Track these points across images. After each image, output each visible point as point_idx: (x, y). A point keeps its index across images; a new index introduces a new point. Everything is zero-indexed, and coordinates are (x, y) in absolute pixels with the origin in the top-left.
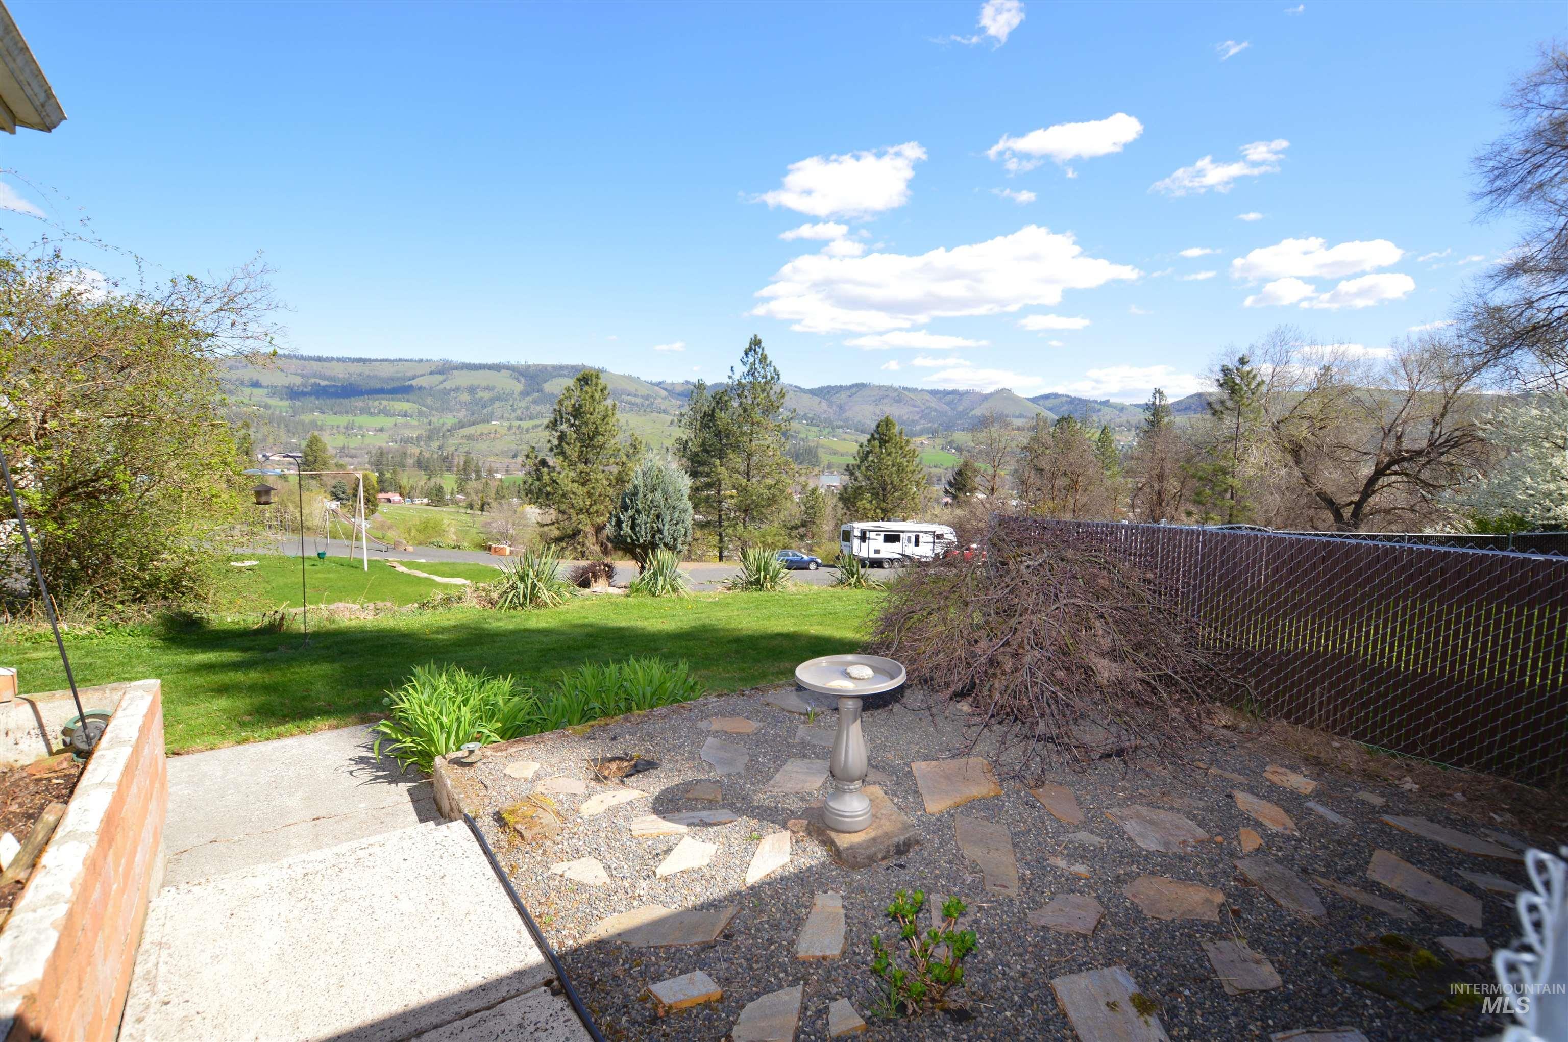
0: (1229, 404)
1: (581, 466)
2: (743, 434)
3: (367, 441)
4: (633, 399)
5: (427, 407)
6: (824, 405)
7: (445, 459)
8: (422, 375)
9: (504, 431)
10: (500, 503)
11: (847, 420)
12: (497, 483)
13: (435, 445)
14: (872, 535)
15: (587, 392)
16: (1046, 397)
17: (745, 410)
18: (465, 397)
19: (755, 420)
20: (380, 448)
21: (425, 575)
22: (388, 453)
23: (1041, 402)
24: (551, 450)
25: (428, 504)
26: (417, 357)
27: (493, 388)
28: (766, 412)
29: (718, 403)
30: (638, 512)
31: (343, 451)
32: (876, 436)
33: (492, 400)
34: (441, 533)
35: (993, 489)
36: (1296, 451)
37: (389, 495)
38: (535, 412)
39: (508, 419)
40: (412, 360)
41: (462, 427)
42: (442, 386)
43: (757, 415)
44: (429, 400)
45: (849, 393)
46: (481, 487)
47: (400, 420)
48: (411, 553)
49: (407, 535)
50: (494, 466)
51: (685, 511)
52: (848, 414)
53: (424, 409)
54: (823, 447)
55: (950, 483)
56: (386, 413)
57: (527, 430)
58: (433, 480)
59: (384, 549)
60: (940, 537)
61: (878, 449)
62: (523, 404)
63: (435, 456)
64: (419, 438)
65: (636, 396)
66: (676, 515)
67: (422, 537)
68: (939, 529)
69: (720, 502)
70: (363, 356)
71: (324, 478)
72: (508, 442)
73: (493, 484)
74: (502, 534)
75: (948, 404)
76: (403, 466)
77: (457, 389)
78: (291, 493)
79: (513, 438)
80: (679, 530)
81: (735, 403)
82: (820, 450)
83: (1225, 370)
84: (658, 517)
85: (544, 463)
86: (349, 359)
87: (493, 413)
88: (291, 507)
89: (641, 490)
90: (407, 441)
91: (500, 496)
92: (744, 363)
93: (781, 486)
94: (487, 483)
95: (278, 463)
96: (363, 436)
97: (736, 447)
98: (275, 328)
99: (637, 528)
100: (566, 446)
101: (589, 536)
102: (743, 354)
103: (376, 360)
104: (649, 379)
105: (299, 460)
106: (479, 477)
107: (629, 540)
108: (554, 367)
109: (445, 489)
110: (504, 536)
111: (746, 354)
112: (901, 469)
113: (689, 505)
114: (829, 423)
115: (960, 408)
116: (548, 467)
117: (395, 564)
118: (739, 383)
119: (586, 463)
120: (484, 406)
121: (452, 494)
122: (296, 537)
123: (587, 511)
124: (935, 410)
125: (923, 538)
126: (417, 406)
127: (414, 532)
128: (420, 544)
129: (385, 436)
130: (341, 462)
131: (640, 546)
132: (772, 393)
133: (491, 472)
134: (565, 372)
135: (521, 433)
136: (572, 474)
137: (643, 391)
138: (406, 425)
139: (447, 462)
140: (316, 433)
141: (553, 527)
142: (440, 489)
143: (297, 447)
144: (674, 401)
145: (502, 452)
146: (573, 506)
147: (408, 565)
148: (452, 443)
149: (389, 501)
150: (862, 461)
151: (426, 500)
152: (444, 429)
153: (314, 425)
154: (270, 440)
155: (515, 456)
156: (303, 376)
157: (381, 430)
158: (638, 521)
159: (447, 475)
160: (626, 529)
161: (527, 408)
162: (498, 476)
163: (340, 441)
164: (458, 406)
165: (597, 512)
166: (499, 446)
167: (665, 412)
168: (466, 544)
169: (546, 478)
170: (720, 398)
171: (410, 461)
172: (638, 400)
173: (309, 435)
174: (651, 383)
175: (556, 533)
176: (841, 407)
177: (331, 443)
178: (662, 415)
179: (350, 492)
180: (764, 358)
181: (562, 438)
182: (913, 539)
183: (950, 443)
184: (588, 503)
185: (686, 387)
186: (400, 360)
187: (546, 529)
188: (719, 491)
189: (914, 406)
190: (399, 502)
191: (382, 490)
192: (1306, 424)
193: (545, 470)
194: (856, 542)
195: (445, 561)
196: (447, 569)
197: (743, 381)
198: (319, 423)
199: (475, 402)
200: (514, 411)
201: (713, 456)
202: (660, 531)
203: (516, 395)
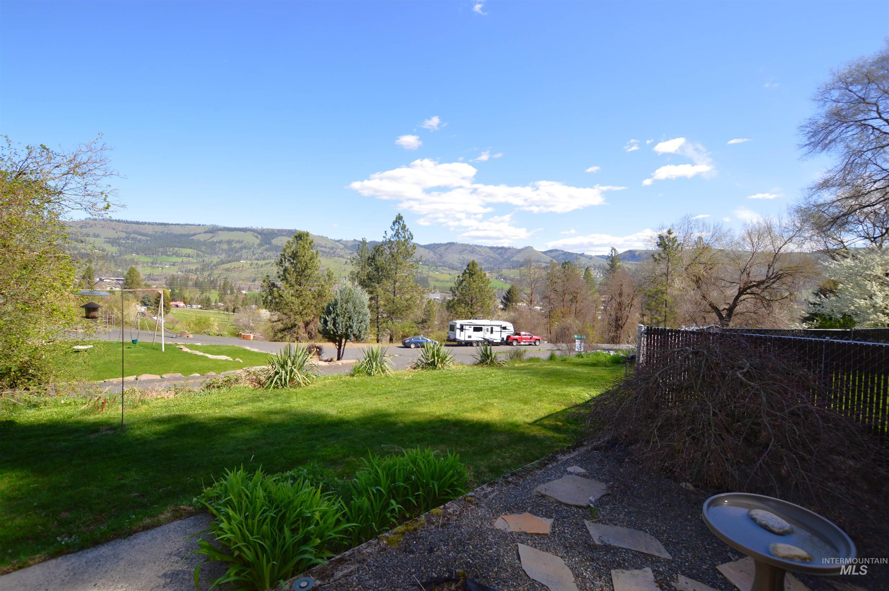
0: (663, 255)
1: (297, 287)
2: (391, 270)
3: (164, 271)
4: (324, 249)
5: (202, 252)
6: (432, 254)
7: (212, 282)
8: (200, 234)
9: (248, 266)
10: (246, 309)
11: (444, 262)
12: (243, 296)
13: (206, 274)
14: (467, 327)
15: (301, 244)
16: (551, 251)
17: (393, 256)
18: (225, 246)
19: (399, 262)
20: (172, 275)
21: (202, 354)
22: (177, 278)
23: (548, 254)
24: (279, 277)
25: (201, 308)
26: (197, 223)
27: (242, 242)
28: (405, 258)
29: (377, 252)
30: (337, 315)
31: (150, 277)
32: (468, 271)
33: (241, 249)
34: (209, 326)
35: (531, 301)
36: (698, 281)
37: (178, 303)
38: (266, 256)
39: (251, 260)
40: (194, 225)
41: (223, 263)
42: (211, 240)
43: (400, 259)
44: (203, 248)
45: (445, 247)
46: (233, 298)
47: (185, 259)
48: (191, 339)
49: (188, 327)
50: (242, 286)
51: (366, 315)
52: (445, 259)
53: (200, 253)
54: (431, 277)
55: (504, 298)
56: (177, 255)
57: (262, 266)
58: (204, 294)
59: (174, 336)
60: (505, 328)
61: (468, 279)
62: (259, 251)
63: (206, 280)
64: (196, 270)
65: (325, 247)
66: (361, 317)
67: (198, 329)
68: (504, 324)
69: (378, 308)
70: (165, 222)
71: (137, 293)
72: (250, 272)
73: (241, 297)
74: (245, 326)
75: (499, 254)
76: (186, 286)
77: (220, 242)
78: (116, 301)
79: (253, 270)
80: (362, 326)
81: (387, 252)
82: (429, 279)
83: (661, 237)
84: (350, 318)
85: (273, 285)
86: (156, 223)
87: (241, 256)
88: (116, 310)
89: (339, 302)
90: (190, 271)
91: (245, 303)
92: (393, 230)
93: (413, 299)
94: (237, 296)
95: (109, 283)
96: (162, 268)
97: (388, 277)
98: (110, 189)
99: (337, 325)
100: (288, 276)
101: (301, 328)
102: (392, 224)
103: (172, 224)
104: (333, 238)
105: (121, 282)
106: (232, 293)
107: (332, 332)
108: (278, 230)
109: (212, 299)
110: (247, 327)
111: (394, 224)
112: (481, 290)
113: (368, 311)
114: (434, 264)
115: (506, 257)
116: (277, 287)
117: (182, 347)
118: (390, 241)
119: (300, 285)
120: (236, 252)
121: (216, 302)
122: (119, 329)
123: (301, 313)
124: (492, 258)
125: (495, 329)
126: (195, 251)
127: (192, 325)
128: (197, 333)
129: (176, 268)
130: (148, 283)
131: (338, 336)
132: (409, 246)
133: (240, 289)
134: (285, 233)
135: (258, 268)
136: (292, 292)
137: (330, 245)
138: (189, 263)
139: (213, 284)
140: (133, 266)
141: (279, 323)
142: (208, 300)
143: (122, 274)
144: (347, 251)
145: (246, 278)
146: (291, 310)
147: (190, 347)
148: (216, 273)
149: (177, 306)
150: (459, 285)
151: (199, 306)
152: (212, 265)
153: (132, 261)
154: (104, 270)
155: (254, 281)
156: (127, 233)
157: (174, 265)
158: (338, 321)
159: (213, 291)
160: (330, 326)
161: (262, 253)
162: (244, 292)
163: (148, 271)
164: (221, 252)
165: (306, 314)
166: (245, 275)
167: (342, 257)
168: (226, 333)
169: (276, 294)
170: (378, 248)
171: (190, 283)
172: (327, 250)
173: (129, 267)
174: (334, 241)
175: (280, 326)
176: (441, 255)
177: (143, 271)
178: (341, 258)
179: (153, 301)
180: (404, 227)
181: (285, 270)
182: (490, 330)
183: (501, 276)
184: (301, 309)
185: (354, 243)
186: (187, 225)
187: (275, 323)
188: (377, 302)
189: (481, 255)
190: (183, 307)
191: (173, 300)
192: (702, 267)
193: (275, 289)
194: (458, 331)
195: (213, 344)
196: (214, 349)
197: (392, 240)
198: (136, 260)
199: (231, 249)
200: (254, 255)
201: (374, 282)
202: (351, 327)
203: (255, 246)
